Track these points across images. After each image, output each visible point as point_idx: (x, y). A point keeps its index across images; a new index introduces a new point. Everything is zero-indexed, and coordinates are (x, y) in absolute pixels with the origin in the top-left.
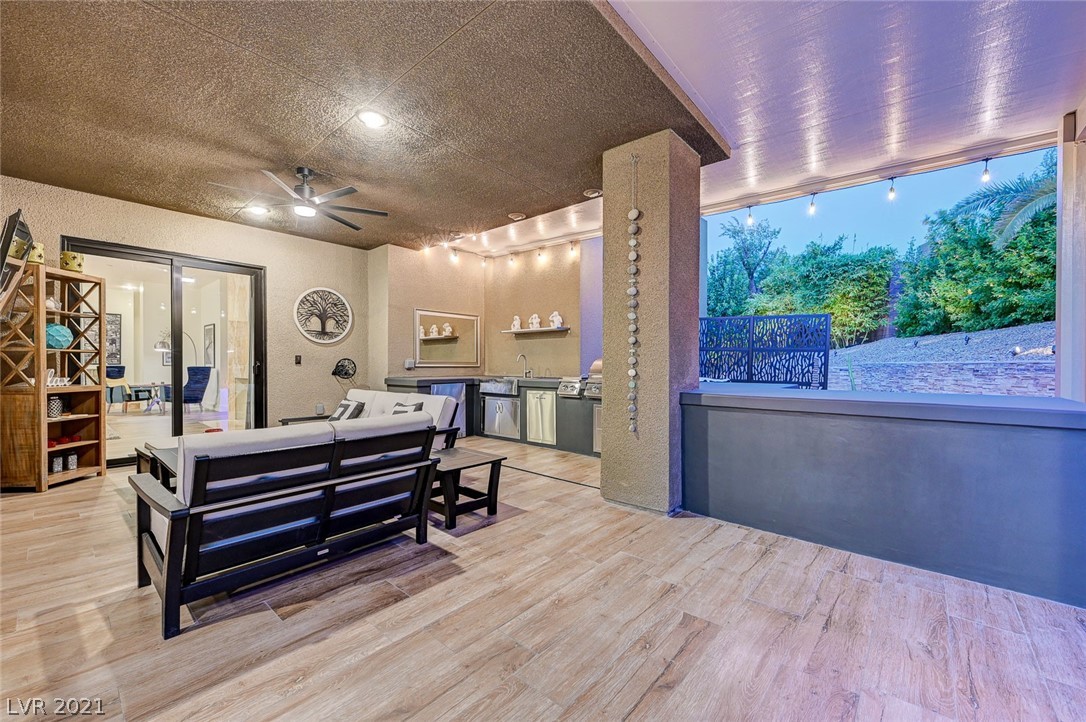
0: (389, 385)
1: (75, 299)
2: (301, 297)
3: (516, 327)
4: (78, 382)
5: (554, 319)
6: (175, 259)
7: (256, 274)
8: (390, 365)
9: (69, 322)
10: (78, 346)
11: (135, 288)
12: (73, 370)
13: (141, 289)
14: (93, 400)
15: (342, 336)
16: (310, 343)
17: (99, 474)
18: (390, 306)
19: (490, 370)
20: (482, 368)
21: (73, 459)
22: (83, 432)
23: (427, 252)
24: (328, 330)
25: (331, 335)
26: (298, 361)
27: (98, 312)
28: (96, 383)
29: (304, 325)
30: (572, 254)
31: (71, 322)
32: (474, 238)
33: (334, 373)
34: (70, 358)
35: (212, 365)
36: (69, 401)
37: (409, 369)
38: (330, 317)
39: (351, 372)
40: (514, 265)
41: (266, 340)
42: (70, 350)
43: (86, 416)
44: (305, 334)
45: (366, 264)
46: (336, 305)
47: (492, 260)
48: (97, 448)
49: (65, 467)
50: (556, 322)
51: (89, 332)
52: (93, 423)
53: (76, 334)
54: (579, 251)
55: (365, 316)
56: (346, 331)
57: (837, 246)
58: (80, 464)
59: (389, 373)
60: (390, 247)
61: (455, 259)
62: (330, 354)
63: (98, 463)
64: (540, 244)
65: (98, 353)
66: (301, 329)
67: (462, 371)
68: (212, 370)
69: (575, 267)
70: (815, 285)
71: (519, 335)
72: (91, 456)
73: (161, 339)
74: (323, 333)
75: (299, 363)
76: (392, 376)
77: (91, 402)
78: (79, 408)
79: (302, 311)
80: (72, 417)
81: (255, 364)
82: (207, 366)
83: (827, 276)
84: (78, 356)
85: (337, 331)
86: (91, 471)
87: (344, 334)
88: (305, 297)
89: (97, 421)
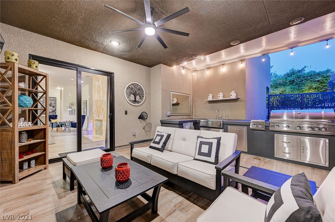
0: (162, 123)
1: (35, 84)
2: (127, 86)
3: (210, 98)
4: (36, 124)
5: (232, 94)
6: (78, 68)
7: (110, 75)
8: (162, 114)
9: (32, 95)
10: (36, 106)
11: (61, 88)
12: (34, 119)
13: (63, 89)
14: (43, 132)
15: (142, 103)
16: (131, 106)
17: (45, 169)
18: (162, 90)
19: (195, 116)
20: (192, 115)
21: (33, 162)
22: (38, 148)
23: (175, 68)
24: (137, 100)
25: (138, 102)
26: (126, 113)
27: (45, 90)
28: (44, 124)
29: (128, 98)
30: (241, 66)
31: (34, 95)
32: (202, 58)
33: (140, 118)
34: (33, 113)
35: (86, 115)
36: (31, 134)
37: (168, 116)
38: (137, 95)
39: (146, 117)
40: (208, 73)
41: (114, 104)
42: (33, 108)
43: (39, 141)
44: (129, 101)
45: (150, 73)
46: (140, 90)
47: (196, 72)
48: (44, 155)
49: (29, 166)
50: (233, 96)
51: (41, 100)
52: (43, 144)
53: (35, 101)
54: (245, 64)
55: (150, 94)
56: (144, 100)
57: (303, 69)
58: (37, 164)
59: (162, 118)
60: (162, 65)
61: (183, 72)
62: (137, 110)
63: (45, 163)
64: (224, 63)
65: (45, 110)
66: (127, 99)
67: (185, 117)
68: (86, 116)
69: (243, 71)
70: (297, 84)
71: (210, 102)
72: (41, 160)
73: (69, 106)
74: (135, 101)
75: (127, 114)
76: (163, 119)
77: (41, 134)
78: (36, 137)
79: (127, 92)
80: (33, 142)
81: (110, 114)
82: (84, 115)
83: (303, 80)
84: (36, 111)
85: (140, 100)
86: (42, 167)
87: (143, 101)
88: (129, 86)
89: (45, 143)
